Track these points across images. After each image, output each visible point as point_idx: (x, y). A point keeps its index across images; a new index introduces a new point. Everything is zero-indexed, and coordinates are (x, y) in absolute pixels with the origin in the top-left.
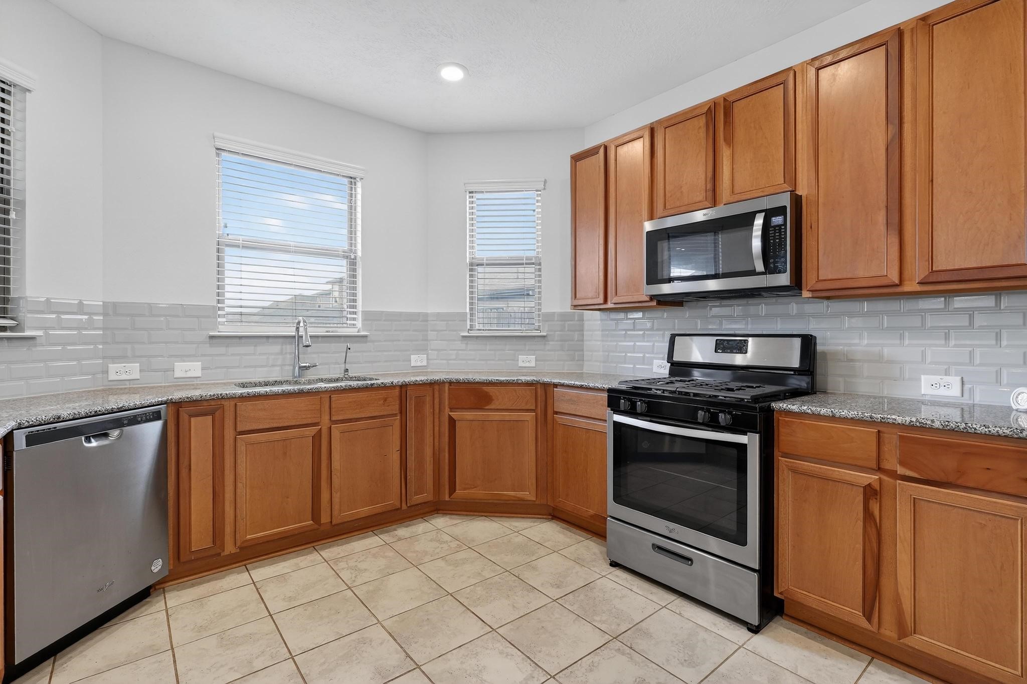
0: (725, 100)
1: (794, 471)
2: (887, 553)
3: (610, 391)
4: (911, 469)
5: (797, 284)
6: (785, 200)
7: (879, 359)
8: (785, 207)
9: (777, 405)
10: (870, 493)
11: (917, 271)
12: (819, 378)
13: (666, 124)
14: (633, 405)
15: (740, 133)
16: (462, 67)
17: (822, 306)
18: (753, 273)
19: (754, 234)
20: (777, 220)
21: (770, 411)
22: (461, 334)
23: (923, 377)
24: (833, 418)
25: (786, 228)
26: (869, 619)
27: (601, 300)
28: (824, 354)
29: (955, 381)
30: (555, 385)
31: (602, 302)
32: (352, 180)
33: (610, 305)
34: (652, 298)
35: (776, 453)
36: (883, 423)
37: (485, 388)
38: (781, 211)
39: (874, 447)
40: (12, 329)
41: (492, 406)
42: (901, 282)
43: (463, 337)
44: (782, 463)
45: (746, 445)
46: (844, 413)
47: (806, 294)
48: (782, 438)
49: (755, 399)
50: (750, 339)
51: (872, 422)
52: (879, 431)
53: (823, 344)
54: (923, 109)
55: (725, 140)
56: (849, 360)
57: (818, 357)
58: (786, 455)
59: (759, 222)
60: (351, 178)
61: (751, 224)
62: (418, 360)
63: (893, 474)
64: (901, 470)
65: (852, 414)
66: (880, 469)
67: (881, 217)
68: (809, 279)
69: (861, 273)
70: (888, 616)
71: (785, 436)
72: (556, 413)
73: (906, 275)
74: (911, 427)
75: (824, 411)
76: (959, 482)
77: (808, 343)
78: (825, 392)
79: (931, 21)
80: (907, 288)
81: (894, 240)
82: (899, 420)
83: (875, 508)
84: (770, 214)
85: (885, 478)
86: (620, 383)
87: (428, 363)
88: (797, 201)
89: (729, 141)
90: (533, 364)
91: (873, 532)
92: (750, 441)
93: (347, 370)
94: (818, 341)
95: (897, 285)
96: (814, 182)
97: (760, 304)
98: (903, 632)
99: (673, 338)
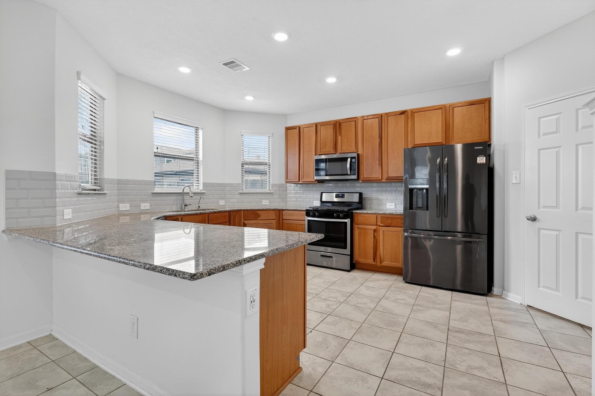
0: (339, 121)
1: (358, 228)
2: (378, 245)
3: (306, 210)
4: (382, 224)
5: (358, 179)
6: (355, 155)
7: (378, 199)
8: (356, 157)
9: (354, 211)
10: (375, 231)
11: (385, 177)
12: (363, 205)
13: (321, 124)
14: (315, 214)
15: (343, 132)
16: (253, 97)
17: (364, 184)
18: (347, 175)
19: (348, 163)
20: (353, 160)
21: (352, 213)
22: (240, 192)
23: (387, 204)
24: (367, 213)
25: (356, 163)
26: (374, 262)
27: (298, 180)
28: (365, 198)
29: (394, 204)
30: (283, 210)
31: (298, 181)
32: (197, 129)
33: (301, 182)
34: (316, 180)
35: (354, 224)
36: (377, 214)
37: (258, 212)
38: (354, 158)
39: (376, 220)
40: (98, 190)
41: (260, 218)
42: (382, 180)
43: (240, 193)
44: (355, 226)
45: (347, 222)
46: (369, 212)
47: (360, 181)
48: (355, 220)
49: (349, 210)
50: (345, 194)
51: (375, 214)
52: (376, 216)
53: (365, 195)
54: (386, 136)
55: (339, 134)
56: (371, 199)
57: (363, 199)
58: (356, 224)
59: (349, 160)
60: (197, 128)
61: (347, 161)
62: (222, 203)
63: (379, 226)
64: (381, 225)
65: (371, 212)
66: (377, 225)
67: (378, 162)
68: (361, 177)
69: (373, 176)
70: (378, 260)
71: (356, 219)
72: (284, 220)
73: (383, 178)
74: (383, 214)
75: (365, 212)
76: (392, 225)
77: (361, 194)
78: (365, 209)
79: (388, 115)
80: (383, 181)
81: (380, 168)
82: (381, 212)
83: (376, 234)
84: (352, 158)
85: (378, 227)
86: (310, 208)
87: (225, 204)
88: (358, 155)
89: (341, 135)
90: (268, 204)
91: (375, 240)
92: (348, 221)
93: (199, 207)
94: (363, 194)
95: (380, 180)
96: (362, 150)
97: (347, 183)
98: (381, 262)
99: (322, 193)
